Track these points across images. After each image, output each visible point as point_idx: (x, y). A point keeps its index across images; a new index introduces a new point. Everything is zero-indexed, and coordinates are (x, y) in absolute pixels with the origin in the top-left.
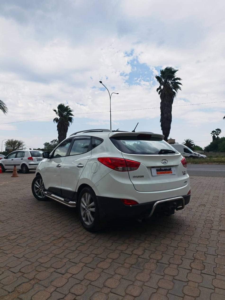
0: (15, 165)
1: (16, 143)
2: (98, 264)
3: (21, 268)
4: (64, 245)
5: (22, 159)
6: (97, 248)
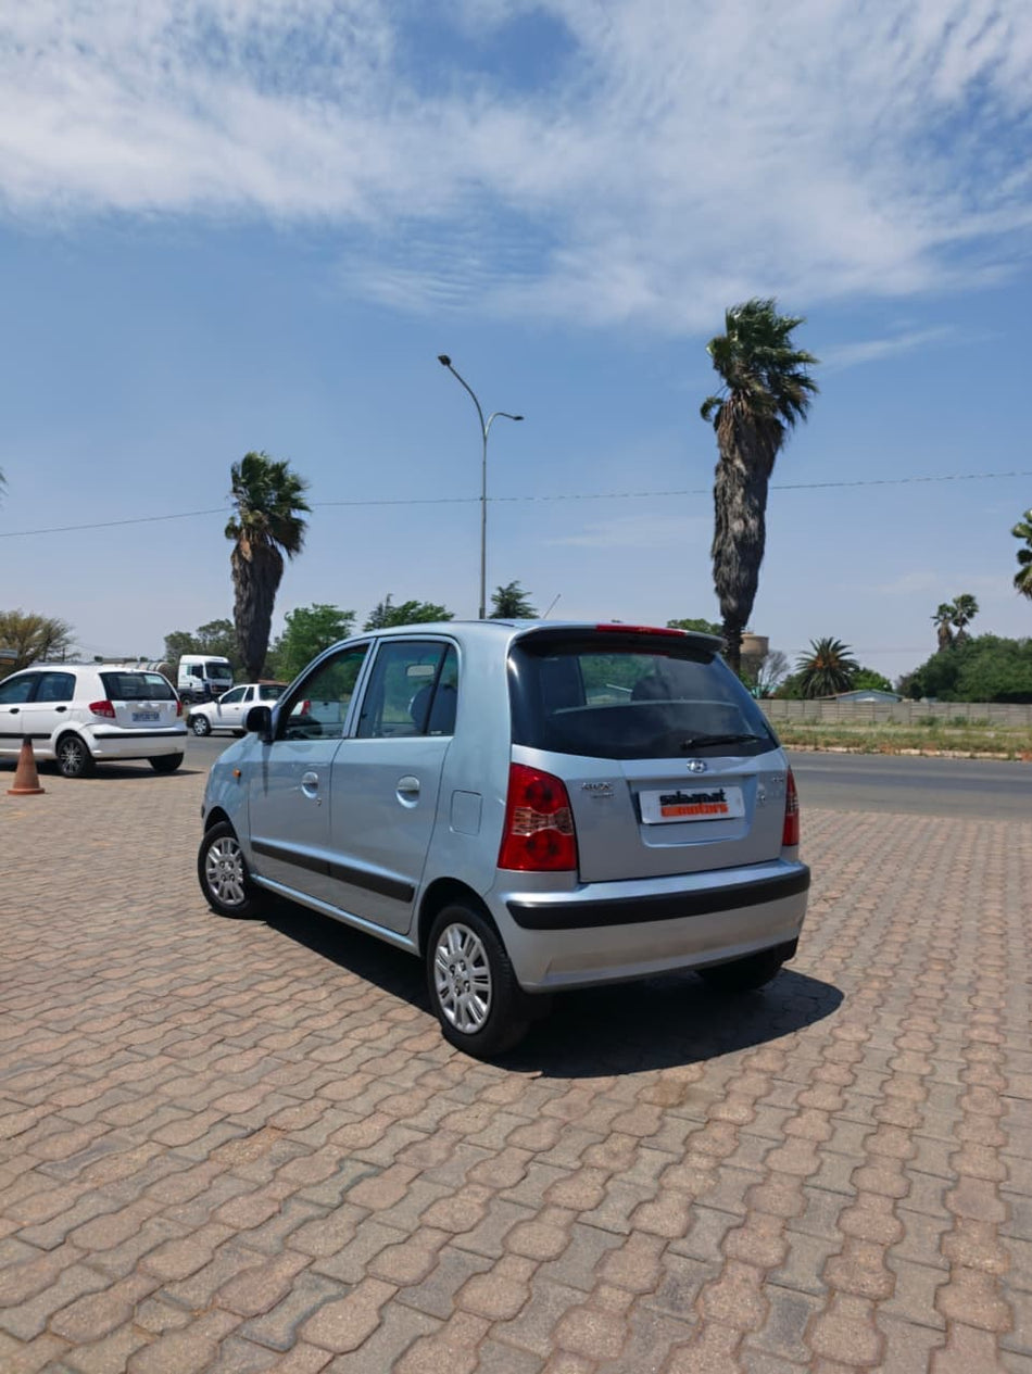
0: (28, 739)
1: (33, 631)
2: (461, 1288)
3: (56, 1312)
4: (281, 1173)
5: (61, 709)
6: (452, 1191)
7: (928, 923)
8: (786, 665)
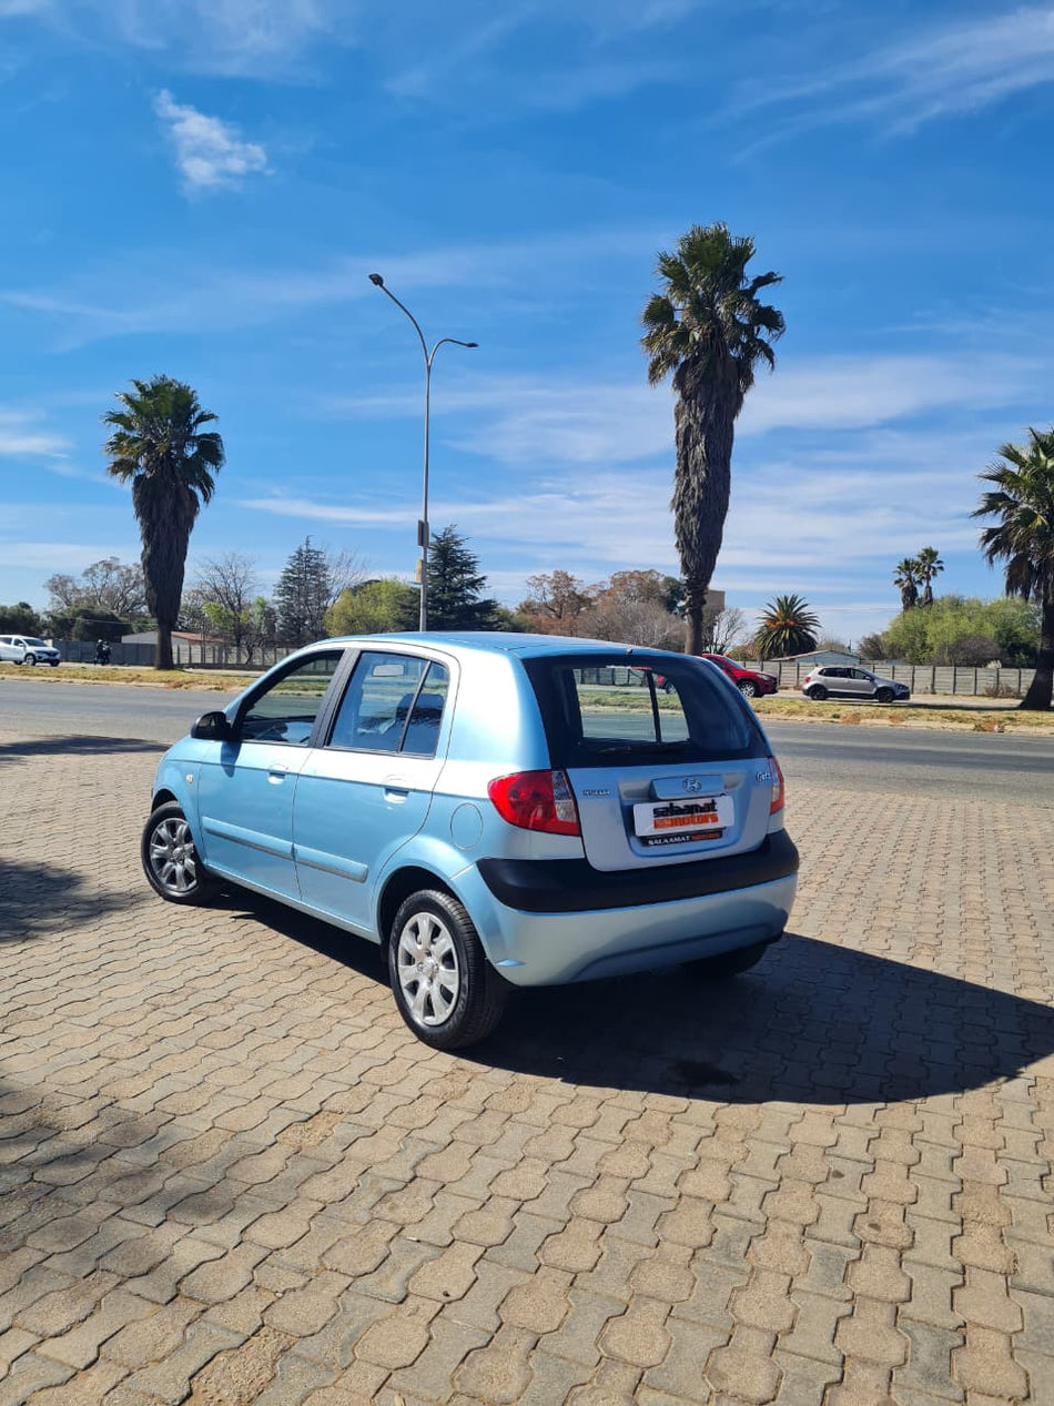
2: (540, 1246)
3: (182, 1279)
4: (350, 1153)
6: (513, 1164)
7: (912, 908)
8: (742, 622)
